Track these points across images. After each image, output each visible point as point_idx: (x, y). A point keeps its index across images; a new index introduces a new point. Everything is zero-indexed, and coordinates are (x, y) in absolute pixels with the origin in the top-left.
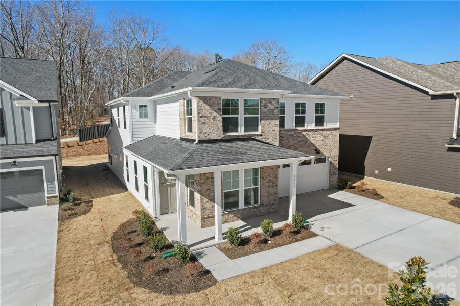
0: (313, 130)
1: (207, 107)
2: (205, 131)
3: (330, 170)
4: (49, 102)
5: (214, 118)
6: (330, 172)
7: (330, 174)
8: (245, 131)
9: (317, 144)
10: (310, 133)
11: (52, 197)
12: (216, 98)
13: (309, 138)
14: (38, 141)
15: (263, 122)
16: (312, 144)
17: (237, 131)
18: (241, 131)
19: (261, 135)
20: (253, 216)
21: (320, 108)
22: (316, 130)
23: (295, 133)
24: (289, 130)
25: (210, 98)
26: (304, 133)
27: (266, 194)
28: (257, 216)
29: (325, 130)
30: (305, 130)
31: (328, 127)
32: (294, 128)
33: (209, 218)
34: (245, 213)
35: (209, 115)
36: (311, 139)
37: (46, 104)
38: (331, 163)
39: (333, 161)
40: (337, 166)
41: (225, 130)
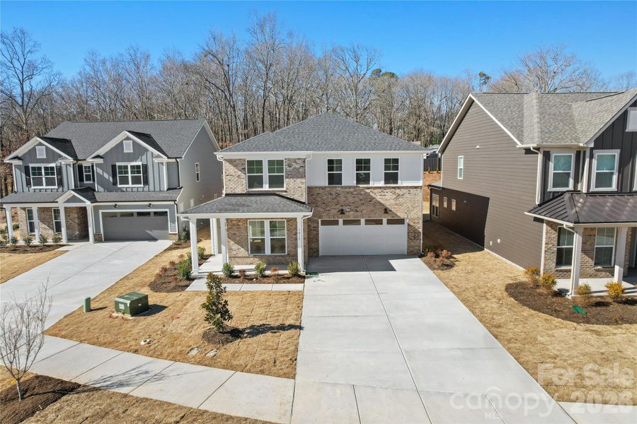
0: (380, 188)
1: (232, 167)
2: (231, 186)
3: (408, 233)
4: (176, 158)
5: (239, 176)
6: (408, 235)
7: (409, 238)
8: (270, 187)
9: (387, 204)
10: (375, 191)
11: (174, 234)
12: (240, 160)
13: (374, 196)
14: (169, 189)
15: (287, 180)
16: (379, 202)
17: (262, 187)
18: (266, 187)
19: (286, 192)
20: (279, 264)
21: (392, 164)
22: (385, 188)
23: (355, 191)
24: (346, 187)
25: (235, 160)
26: (368, 191)
27: (292, 245)
28: (283, 264)
29: (399, 188)
30: (368, 188)
31: (404, 185)
32: (355, 185)
33: (235, 257)
34: (271, 259)
35: (234, 174)
36: (378, 198)
37: (174, 160)
38: (409, 225)
39: (412, 224)
40: (421, 230)
41: (251, 185)
